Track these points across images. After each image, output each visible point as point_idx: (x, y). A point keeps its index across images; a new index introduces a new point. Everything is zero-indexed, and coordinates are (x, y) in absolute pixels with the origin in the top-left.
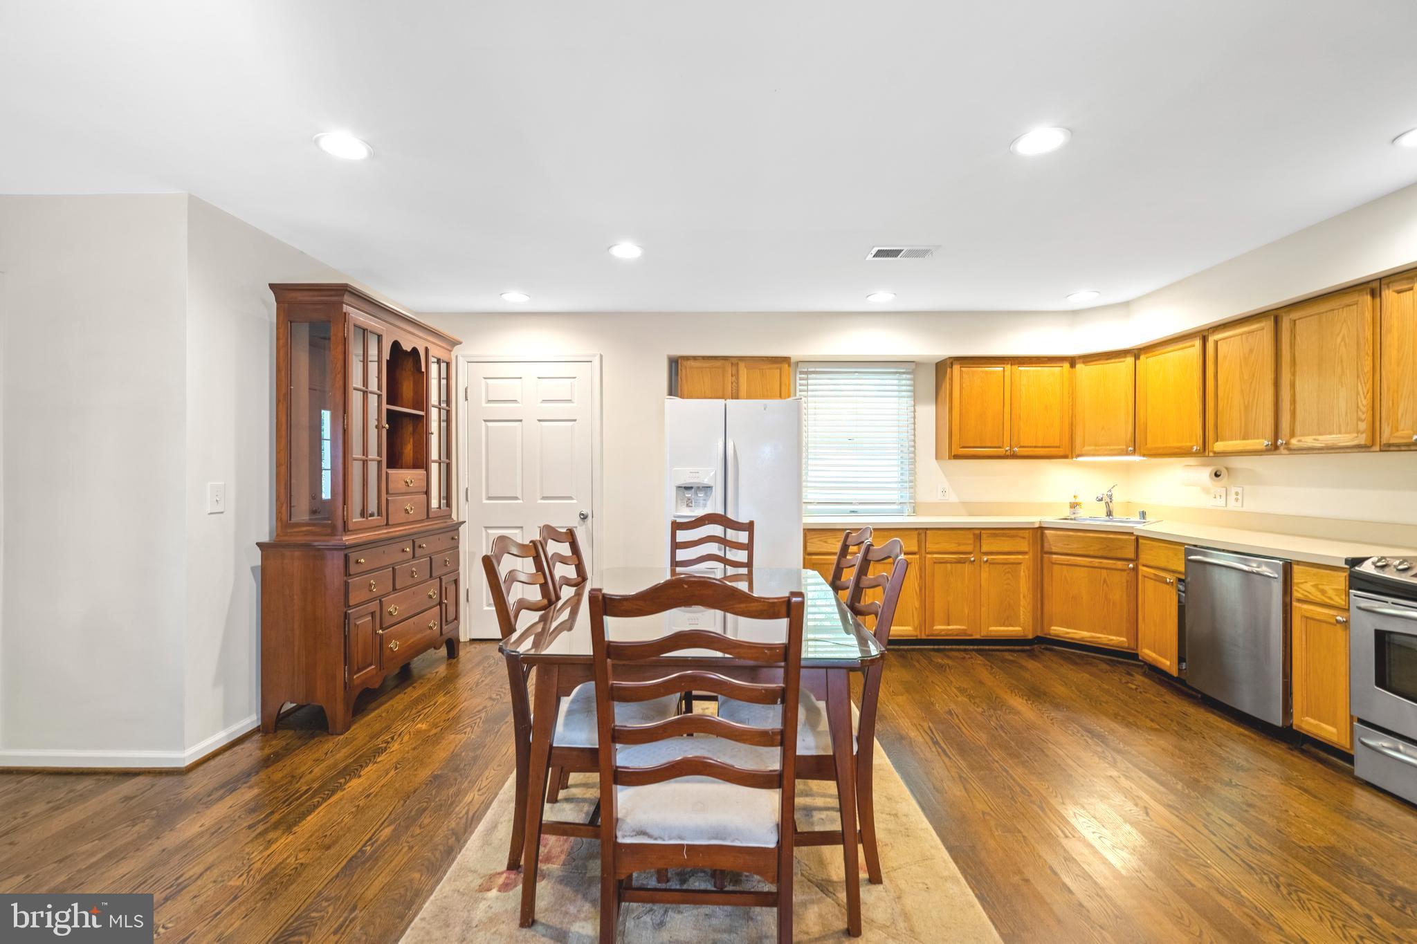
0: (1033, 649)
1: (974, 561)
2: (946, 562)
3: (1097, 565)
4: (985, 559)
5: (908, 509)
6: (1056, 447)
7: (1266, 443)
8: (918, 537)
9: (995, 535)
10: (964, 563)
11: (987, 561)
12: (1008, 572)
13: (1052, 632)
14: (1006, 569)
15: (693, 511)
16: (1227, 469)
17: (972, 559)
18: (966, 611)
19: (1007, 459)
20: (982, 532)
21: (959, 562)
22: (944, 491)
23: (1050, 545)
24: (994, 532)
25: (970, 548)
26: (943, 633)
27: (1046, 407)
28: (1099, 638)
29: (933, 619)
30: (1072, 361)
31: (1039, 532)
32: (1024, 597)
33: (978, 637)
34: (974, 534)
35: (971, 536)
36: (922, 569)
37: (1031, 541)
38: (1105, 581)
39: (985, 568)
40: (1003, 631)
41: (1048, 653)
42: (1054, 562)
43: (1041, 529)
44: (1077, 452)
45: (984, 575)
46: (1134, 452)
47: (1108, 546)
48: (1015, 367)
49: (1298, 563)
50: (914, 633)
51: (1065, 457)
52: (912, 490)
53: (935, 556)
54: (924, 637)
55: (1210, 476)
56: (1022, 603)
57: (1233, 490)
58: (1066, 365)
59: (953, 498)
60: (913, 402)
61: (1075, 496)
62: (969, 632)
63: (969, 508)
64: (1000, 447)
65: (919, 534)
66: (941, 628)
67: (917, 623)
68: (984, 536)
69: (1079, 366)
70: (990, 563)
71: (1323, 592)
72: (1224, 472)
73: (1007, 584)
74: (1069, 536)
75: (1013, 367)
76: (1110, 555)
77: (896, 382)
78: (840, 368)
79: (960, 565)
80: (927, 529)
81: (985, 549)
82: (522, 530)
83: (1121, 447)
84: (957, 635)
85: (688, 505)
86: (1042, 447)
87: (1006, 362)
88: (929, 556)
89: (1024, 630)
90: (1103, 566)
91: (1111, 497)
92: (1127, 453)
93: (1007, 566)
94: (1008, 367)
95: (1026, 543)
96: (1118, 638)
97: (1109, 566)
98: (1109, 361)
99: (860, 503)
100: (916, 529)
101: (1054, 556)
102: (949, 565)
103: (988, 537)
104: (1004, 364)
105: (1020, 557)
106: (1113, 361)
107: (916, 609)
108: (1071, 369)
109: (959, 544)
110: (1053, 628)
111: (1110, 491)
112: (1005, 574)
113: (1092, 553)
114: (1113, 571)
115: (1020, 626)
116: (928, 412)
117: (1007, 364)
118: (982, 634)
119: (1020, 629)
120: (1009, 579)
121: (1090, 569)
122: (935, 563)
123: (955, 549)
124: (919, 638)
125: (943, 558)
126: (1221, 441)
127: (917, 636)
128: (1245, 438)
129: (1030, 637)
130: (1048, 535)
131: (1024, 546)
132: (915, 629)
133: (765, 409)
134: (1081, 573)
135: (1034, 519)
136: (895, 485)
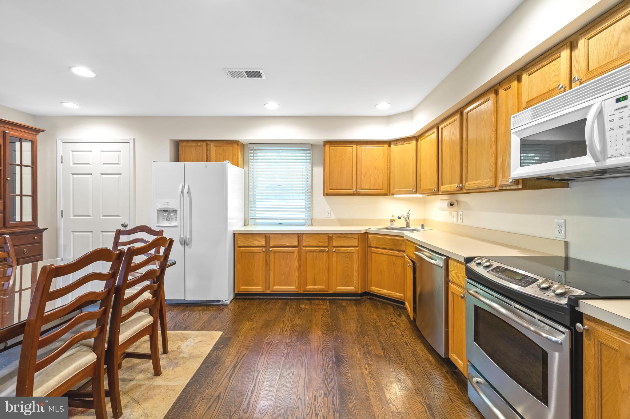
0: (362, 299)
1: (328, 251)
2: (314, 252)
3: (390, 254)
4: (334, 250)
5: (308, 222)
6: (381, 189)
7: (456, 185)
8: (298, 238)
9: (340, 237)
10: (323, 252)
11: (335, 251)
12: (347, 257)
13: (371, 290)
14: (346, 255)
15: (170, 224)
16: (457, 201)
17: (327, 250)
18: (324, 278)
19: (355, 196)
20: (333, 235)
21: (320, 251)
22: (328, 213)
23: (370, 242)
24: (339, 235)
25: (326, 244)
26: (311, 290)
27: (375, 168)
28: (391, 294)
29: (306, 282)
30: (389, 143)
31: (364, 236)
32: (355, 271)
33: (331, 292)
34: (329, 236)
35: (327, 238)
36: (300, 255)
37: (360, 240)
38: (394, 263)
39: (335, 254)
40: (344, 289)
41: (368, 301)
42: (372, 251)
43: (366, 234)
44: (391, 192)
45: (334, 259)
46: (416, 192)
47: (395, 243)
48: (359, 147)
49: (452, 259)
50: (296, 290)
51: (386, 195)
52: (310, 212)
53: (307, 248)
54: (302, 292)
55: (448, 205)
56: (355, 275)
57: (460, 213)
58: (386, 146)
59: (332, 216)
60: (310, 166)
61: (393, 216)
62: (326, 290)
63: (341, 222)
64: (351, 189)
65: (298, 236)
66: (310, 287)
67: (297, 285)
68: (334, 237)
69: (392, 146)
70: (337, 252)
71: (458, 277)
72: (455, 203)
73: (347, 264)
74: (379, 238)
75: (358, 146)
76: (396, 249)
77: (304, 155)
78: (271, 147)
79: (321, 253)
80: (303, 234)
81: (334, 244)
82: (92, 233)
83: (410, 189)
84: (319, 291)
85: (167, 220)
86: (373, 189)
87: (354, 144)
88: (304, 248)
89: (355, 288)
90: (393, 254)
91: (408, 216)
92: (413, 193)
93: (347, 254)
94: (355, 146)
95: (357, 241)
96: (400, 294)
97: (396, 255)
98: (405, 143)
99: (281, 219)
100: (298, 233)
101: (372, 249)
102: (315, 253)
103: (336, 238)
104: (353, 145)
105: (354, 249)
106: (407, 143)
107: (297, 277)
108: (389, 148)
109: (320, 242)
110: (372, 287)
111: (408, 213)
112: (346, 258)
113: (388, 247)
114: (398, 257)
115: (353, 287)
116: (319, 171)
117: (355, 145)
118: (333, 291)
119: (354, 288)
120: (347, 261)
121: (388, 256)
122: (307, 252)
123: (318, 245)
124: (299, 292)
125: (312, 249)
126: (444, 185)
127: (298, 292)
128: (451, 184)
129: (360, 292)
130: (370, 237)
131: (356, 243)
132: (296, 288)
133: (206, 167)
134: (384, 258)
135: (363, 229)
136: (304, 210)
